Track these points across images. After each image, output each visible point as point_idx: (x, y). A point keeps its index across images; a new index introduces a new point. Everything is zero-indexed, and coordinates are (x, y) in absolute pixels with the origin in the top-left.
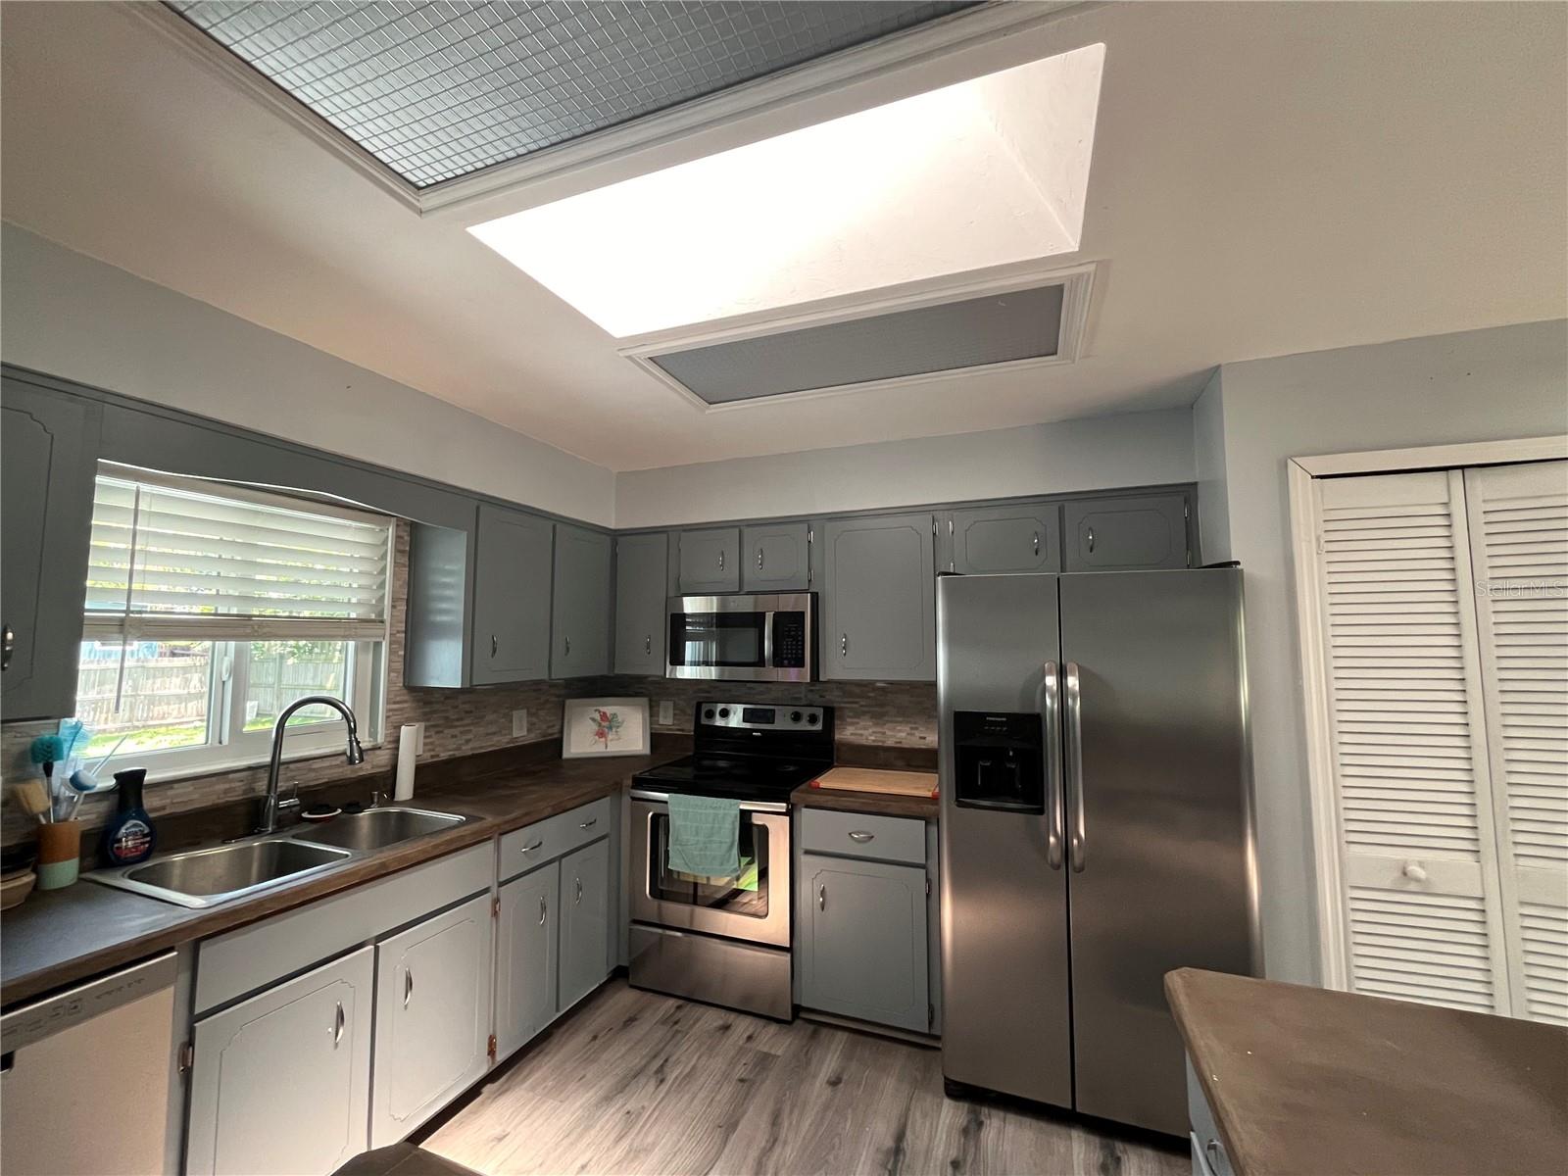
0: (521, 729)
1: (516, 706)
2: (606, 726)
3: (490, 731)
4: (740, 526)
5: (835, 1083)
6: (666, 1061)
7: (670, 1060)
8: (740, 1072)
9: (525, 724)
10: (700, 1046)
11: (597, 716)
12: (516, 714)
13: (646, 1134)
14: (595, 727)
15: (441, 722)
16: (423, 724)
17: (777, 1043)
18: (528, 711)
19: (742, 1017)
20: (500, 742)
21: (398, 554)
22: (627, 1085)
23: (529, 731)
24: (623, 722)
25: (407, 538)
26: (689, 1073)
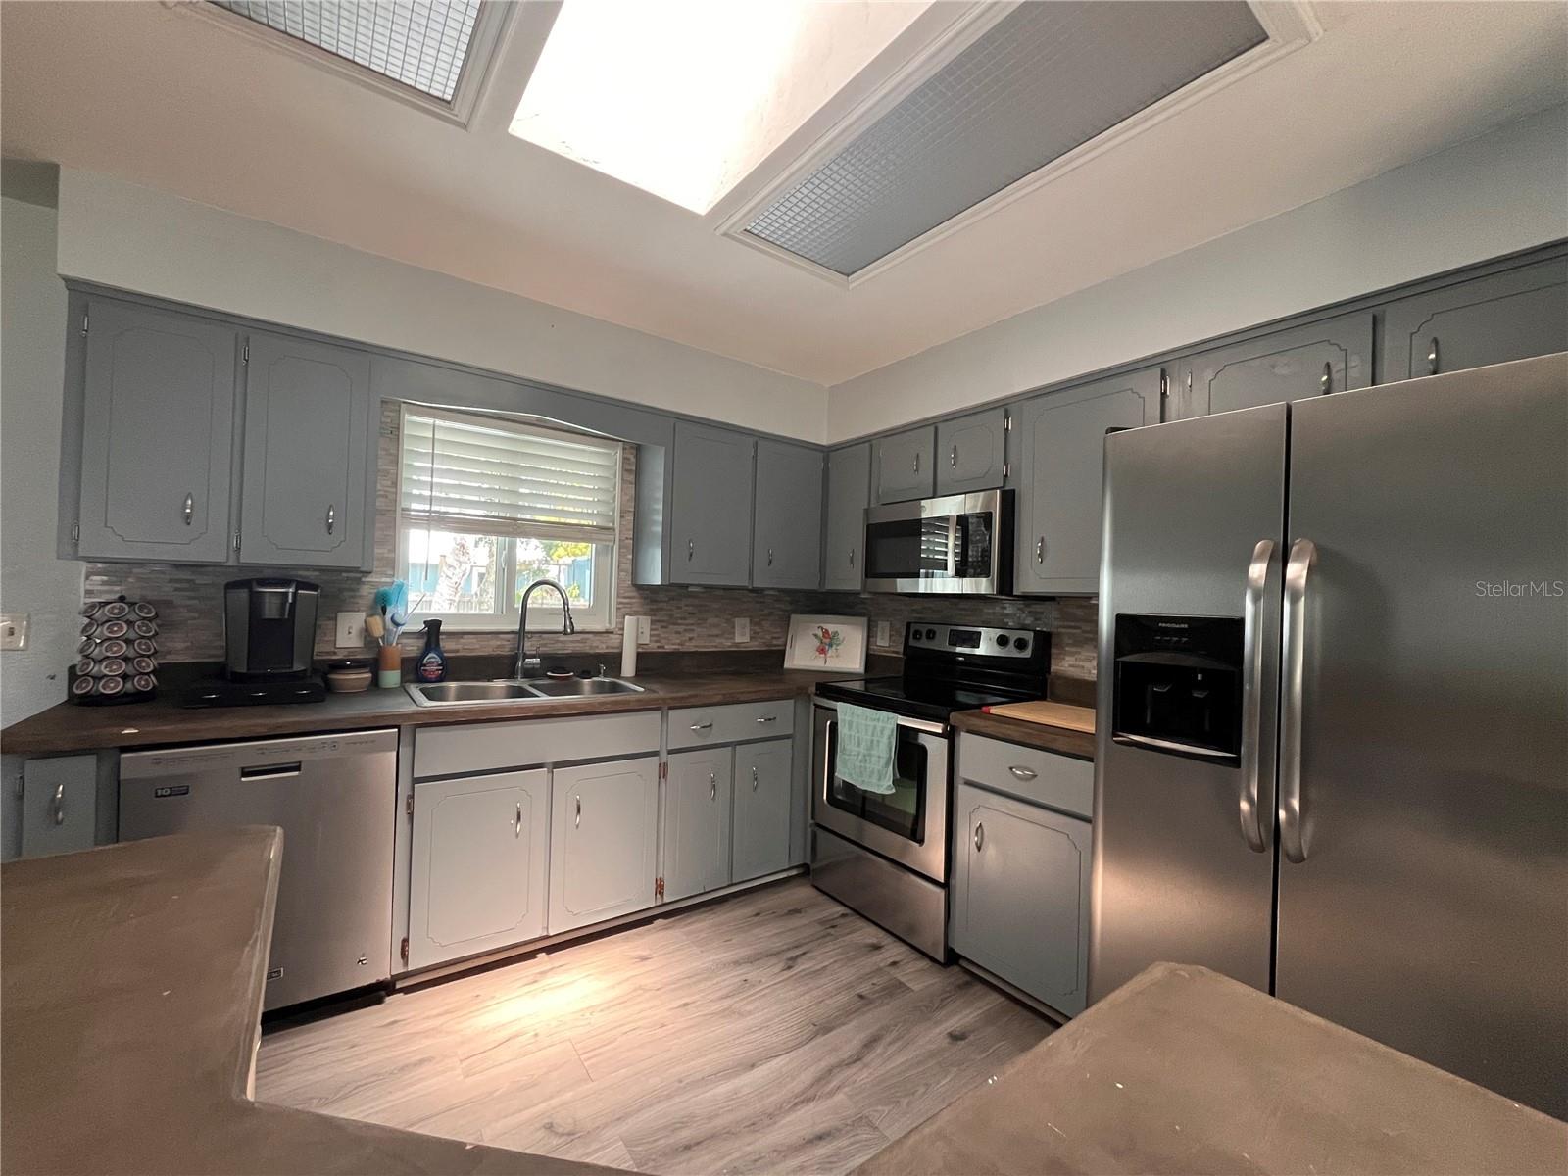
0: (743, 635)
1: (739, 614)
2: (827, 643)
3: (711, 633)
4: (934, 425)
5: (955, 1037)
6: (804, 953)
7: (808, 954)
8: (864, 988)
9: (747, 631)
10: (842, 954)
11: (820, 633)
12: (738, 622)
13: (748, 1003)
14: (817, 643)
15: (666, 619)
16: (649, 618)
17: (920, 979)
18: (751, 621)
19: (899, 943)
20: (724, 644)
21: (625, 473)
22: (758, 959)
23: (751, 638)
24: (844, 639)
25: (633, 459)
26: (819, 970)
